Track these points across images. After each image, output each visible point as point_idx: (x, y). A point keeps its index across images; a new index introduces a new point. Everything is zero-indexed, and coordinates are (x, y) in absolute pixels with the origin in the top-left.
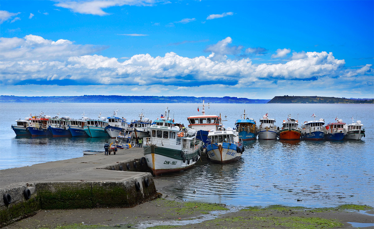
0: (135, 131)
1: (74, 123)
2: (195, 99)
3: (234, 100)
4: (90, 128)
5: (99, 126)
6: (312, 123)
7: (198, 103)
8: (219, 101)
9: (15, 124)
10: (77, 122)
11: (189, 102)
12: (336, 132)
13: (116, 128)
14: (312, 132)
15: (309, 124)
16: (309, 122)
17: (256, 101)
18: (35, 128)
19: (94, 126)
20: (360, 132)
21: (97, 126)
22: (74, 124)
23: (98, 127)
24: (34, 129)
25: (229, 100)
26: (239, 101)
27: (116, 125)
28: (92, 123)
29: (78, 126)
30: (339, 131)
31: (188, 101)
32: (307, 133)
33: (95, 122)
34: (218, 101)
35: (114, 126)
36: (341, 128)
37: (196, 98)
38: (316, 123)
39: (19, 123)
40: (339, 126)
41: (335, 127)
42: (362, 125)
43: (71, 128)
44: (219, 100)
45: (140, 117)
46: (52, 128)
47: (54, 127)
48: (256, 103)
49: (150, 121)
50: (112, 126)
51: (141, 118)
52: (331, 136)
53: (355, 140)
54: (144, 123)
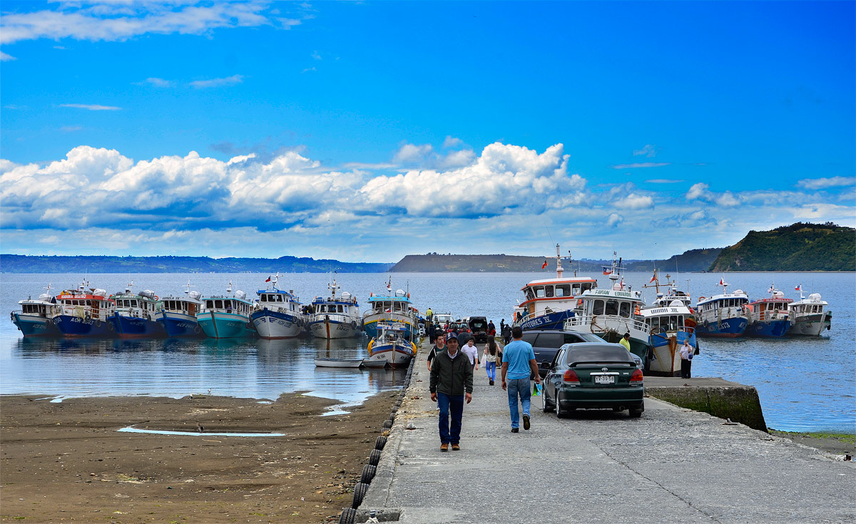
0: (327, 320)
1: (171, 304)
2: (211, 263)
3: (306, 266)
4: (217, 317)
5: (234, 312)
6: (721, 300)
7: (217, 272)
8: (269, 268)
9: (19, 310)
10: (178, 303)
11: (196, 269)
12: (773, 318)
13: (280, 315)
14: (723, 319)
15: (715, 301)
16: (715, 298)
17: (358, 267)
18: (75, 317)
19: (223, 311)
20: (823, 318)
21: (229, 311)
22: (173, 307)
23: (234, 315)
24: (72, 320)
25: (294, 264)
26: (319, 267)
27: (280, 309)
28: (219, 304)
29: (184, 312)
30: (780, 316)
31: (194, 267)
32: (710, 321)
33: (225, 301)
34: (266, 269)
35: (275, 310)
36: (783, 311)
37: (213, 260)
38: (732, 300)
39: (28, 308)
40: (778, 305)
41: (771, 308)
42: (825, 303)
43: (169, 316)
44: (270, 264)
45: (331, 291)
46: (122, 318)
47: (126, 315)
48: (360, 271)
49: (352, 298)
50: (273, 311)
51: (333, 293)
52: (760, 328)
53: (812, 335)
54: (342, 303)
